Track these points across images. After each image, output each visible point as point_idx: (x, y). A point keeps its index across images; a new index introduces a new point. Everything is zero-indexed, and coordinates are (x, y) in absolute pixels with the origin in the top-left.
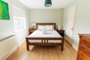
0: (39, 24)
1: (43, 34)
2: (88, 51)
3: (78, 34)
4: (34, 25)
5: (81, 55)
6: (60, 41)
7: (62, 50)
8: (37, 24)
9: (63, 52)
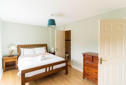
0: (22, 47)
1: (41, 60)
2: (92, 65)
3: (82, 53)
4: (15, 48)
5: (87, 70)
6: (64, 65)
7: (67, 73)
8: (19, 47)
9: (68, 75)
